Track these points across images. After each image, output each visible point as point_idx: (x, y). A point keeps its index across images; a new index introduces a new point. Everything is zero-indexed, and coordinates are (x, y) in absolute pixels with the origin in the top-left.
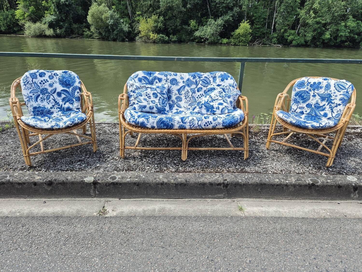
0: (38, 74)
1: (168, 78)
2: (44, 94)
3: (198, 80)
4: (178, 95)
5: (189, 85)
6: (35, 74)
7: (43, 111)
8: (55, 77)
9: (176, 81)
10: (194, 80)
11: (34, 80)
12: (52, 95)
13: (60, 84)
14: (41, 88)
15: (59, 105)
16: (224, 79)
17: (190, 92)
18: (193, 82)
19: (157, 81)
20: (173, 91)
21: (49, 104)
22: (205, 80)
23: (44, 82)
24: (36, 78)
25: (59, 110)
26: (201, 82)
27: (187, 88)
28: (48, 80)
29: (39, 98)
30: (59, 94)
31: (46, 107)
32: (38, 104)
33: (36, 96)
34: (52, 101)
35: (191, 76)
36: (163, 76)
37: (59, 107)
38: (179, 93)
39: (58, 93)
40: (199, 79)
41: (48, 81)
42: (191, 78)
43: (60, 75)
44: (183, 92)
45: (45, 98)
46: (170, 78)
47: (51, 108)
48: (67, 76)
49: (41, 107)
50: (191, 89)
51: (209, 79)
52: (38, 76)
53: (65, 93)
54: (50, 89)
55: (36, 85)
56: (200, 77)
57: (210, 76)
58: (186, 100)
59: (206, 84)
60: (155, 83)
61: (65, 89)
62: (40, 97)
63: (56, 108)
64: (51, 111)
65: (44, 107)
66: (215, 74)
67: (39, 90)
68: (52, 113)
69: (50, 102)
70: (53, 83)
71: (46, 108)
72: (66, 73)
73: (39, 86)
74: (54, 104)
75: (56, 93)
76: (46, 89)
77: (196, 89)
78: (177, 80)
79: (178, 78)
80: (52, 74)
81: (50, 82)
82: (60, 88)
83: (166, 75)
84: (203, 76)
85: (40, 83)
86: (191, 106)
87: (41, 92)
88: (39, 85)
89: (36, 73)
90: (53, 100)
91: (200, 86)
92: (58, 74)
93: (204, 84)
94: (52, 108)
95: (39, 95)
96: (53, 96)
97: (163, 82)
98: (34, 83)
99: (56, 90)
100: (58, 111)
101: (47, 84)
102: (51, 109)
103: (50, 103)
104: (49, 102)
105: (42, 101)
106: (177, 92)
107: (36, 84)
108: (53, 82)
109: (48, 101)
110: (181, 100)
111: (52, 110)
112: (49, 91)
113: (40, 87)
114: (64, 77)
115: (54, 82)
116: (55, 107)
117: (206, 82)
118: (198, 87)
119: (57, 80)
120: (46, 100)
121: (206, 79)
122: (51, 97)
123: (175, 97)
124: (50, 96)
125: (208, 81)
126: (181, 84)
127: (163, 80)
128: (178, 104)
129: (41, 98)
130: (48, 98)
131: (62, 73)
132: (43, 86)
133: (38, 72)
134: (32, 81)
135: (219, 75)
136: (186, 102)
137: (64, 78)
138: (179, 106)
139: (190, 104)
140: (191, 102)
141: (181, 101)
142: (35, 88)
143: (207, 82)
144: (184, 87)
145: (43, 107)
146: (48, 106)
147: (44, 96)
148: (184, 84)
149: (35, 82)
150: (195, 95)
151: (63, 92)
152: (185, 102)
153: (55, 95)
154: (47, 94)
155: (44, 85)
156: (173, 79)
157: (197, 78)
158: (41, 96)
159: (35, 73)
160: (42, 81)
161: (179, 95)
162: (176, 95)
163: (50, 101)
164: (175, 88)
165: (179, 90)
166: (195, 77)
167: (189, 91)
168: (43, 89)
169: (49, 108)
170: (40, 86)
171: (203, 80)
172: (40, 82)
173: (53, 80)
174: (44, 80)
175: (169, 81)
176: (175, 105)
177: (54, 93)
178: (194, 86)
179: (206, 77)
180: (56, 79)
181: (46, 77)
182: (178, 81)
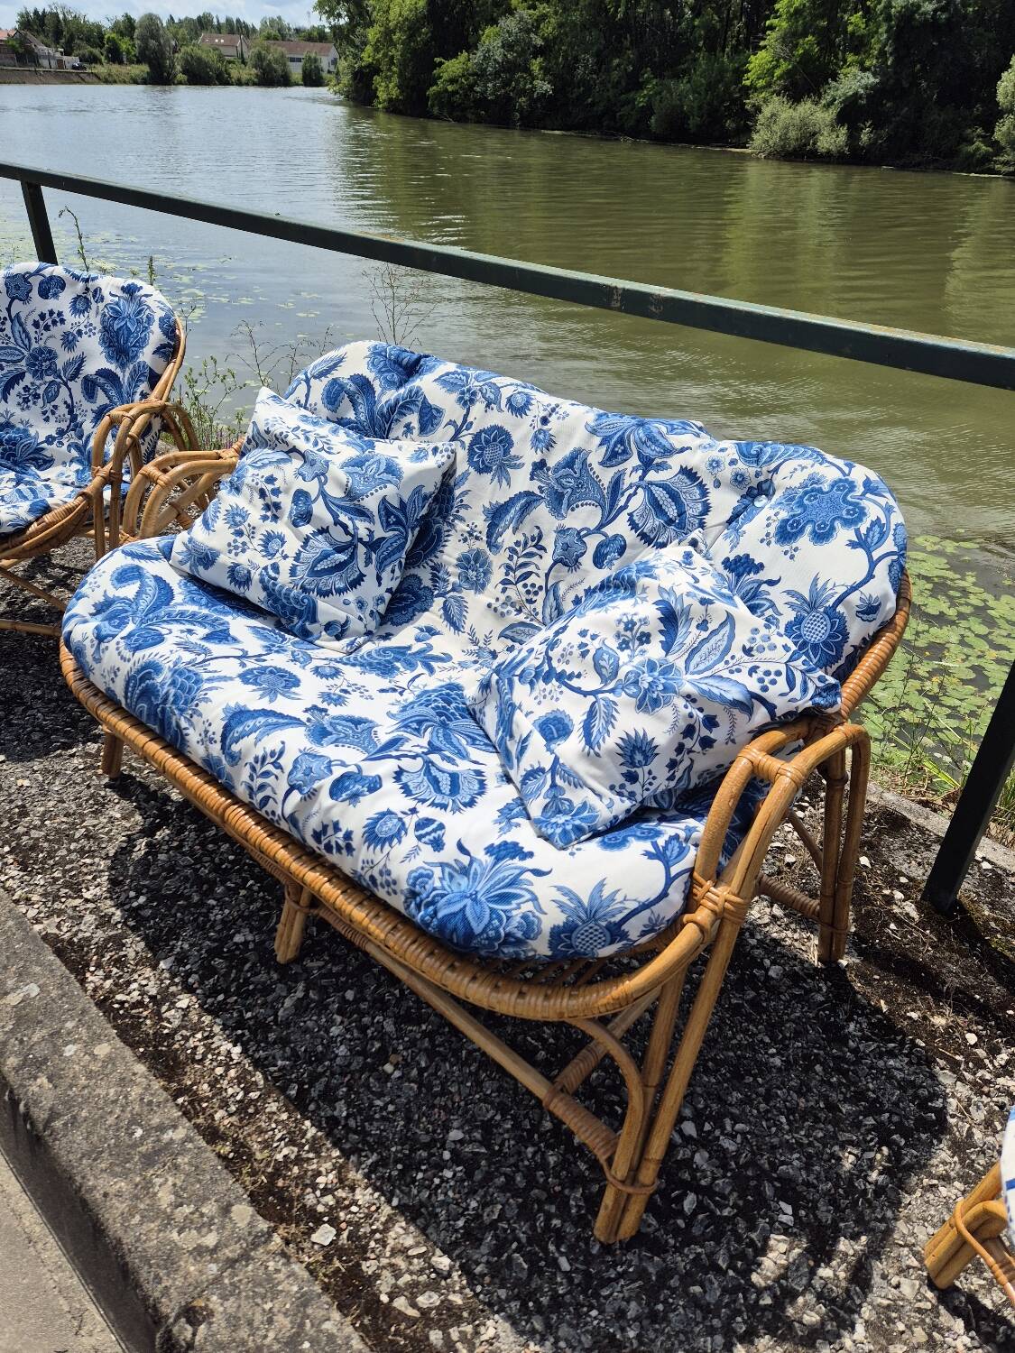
0: (35, 281)
1: (470, 419)
2: (38, 374)
3: (631, 479)
4: (482, 545)
5: (562, 495)
6: (26, 280)
7: (14, 444)
8: (94, 305)
9: (506, 452)
10: (606, 476)
11: (17, 307)
12: (66, 384)
13: (103, 341)
14: (35, 345)
15: (80, 437)
16: (801, 531)
17: (550, 549)
18: (596, 483)
19: (413, 419)
20: (467, 507)
21: (47, 420)
22: (674, 496)
23: (50, 322)
24: (26, 299)
25: (74, 453)
26: (639, 500)
27: (542, 513)
28: (67, 315)
29: (18, 388)
30: (90, 387)
31: (32, 432)
32: (7, 412)
33: (10, 376)
34: (63, 410)
35: (597, 440)
36: (455, 396)
37: (80, 442)
38: (489, 535)
39: (86, 379)
40: (635, 478)
41: (62, 321)
42: (595, 458)
43: (108, 299)
44: (508, 538)
45: (41, 392)
46: (481, 418)
47: (50, 440)
48: (130, 309)
49: (13, 426)
50: (562, 531)
51: (704, 493)
52: (35, 294)
53: (108, 387)
54: (63, 357)
55: (18, 328)
56: (647, 464)
57: (727, 473)
58: (503, 598)
59: (670, 522)
60: (398, 430)
61: (112, 367)
62: (22, 384)
63: (66, 444)
64: (45, 453)
65: (25, 431)
66: (776, 470)
67: (26, 353)
68: (47, 463)
69: (53, 413)
70: (80, 332)
71: (29, 436)
72: (131, 295)
73: (28, 336)
74: (64, 426)
75: (79, 380)
76: (51, 356)
77: (593, 542)
78: (511, 444)
79: (521, 431)
80: (87, 289)
81: (67, 327)
82: (97, 361)
83: (467, 397)
84: (676, 462)
85: (36, 324)
86: (510, 643)
87: (30, 365)
88: (31, 329)
89: (31, 275)
90: (68, 406)
91: (620, 527)
92: (105, 293)
93: (654, 522)
94: (54, 439)
95: (21, 376)
96: (69, 389)
97: (442, 434)
98: (12, 321)
99: (80, 366)
100: (71, 461)
101: (58, 331)
102: (45, 445)
103: (52, 418)
104: (49, 414)
105: (26, 400)
106: (482, 524)
107: (21, 325)
108: (82, 327)
109: (49, 407)
110: (483, 586)
111: (51, 450)
112: (60, 364)
113: (33, 341)
114: (117, 312)
115: (84, 330)
116: (65, 441)
117: (672, 512)
118: (610, 530)
119: (96, 322)
120: (40, 401)
121: (683, 485)
122: (63, 391)
123: (464, 548)
124: (59, 387)
125: (693, 510)
126: (521, 481)
127: (445, 420)
128: (460, 602)
129: (27, 389)
130: (51, 397)
131: (120, 293)
132: (44, 337)
133: (38, 272)
134: (9, 310)
135: (798, 480)
136: (495, 610)
137: (117, 314)
138: (454, 610)
139: (512, 626)
140: (522, 617)
141: (479, 586)
142: (12, 340)
143: (681, 514)
144: (526, 509)
145: (21, 427)
146: (42, 431)
147: (38, 382)
148: (533, 487)
149: (18, 315)
150: (572, 578)
151: (101, 380)
152: (489, 606)
153: (76, 386)
154: (51, 378)
155: (46, 334)
156: (495, 427)
157: (634, 461)
158: (28, 379)
159: (25, 277)
160: (42, 316)
161: (489, 544)
162: (471, 541)
163: (55, 407)
164: (481, 493)
165: (497, 514)
166: (619, 449)
167: (549, 542)
168: (41, 351)
169: (42, 439)
170: (33, 335)
171: (660, 493)
172: (37, 318)
173: (82, 319)
174: (51, 313)
175: (467, 440)
176: (439, 602)
177: (73, 378)
178: (584, 516)
179: (689, 474)
180: (94, 318)
181: (63, 303)
182: (513, 452)
